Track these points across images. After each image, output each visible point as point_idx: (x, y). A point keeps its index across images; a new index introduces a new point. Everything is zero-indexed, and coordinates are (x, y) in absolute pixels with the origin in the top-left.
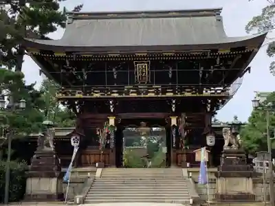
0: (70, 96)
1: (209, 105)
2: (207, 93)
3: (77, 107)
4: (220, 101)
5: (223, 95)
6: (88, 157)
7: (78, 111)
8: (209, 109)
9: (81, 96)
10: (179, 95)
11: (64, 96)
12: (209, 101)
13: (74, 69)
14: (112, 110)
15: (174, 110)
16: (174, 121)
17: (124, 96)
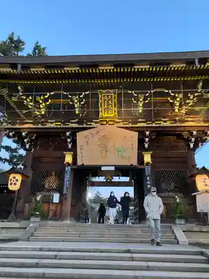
0: (17, 126)
1: (193, 139)
3: (26, 141)
7: (27, 146)
8: (192, 145)
9: (32, 126)
10: (154, 125)
11: (10, 126)
14: (70, 146)
15: (146, 146)
16: (147, 158)
17: (85, 126)
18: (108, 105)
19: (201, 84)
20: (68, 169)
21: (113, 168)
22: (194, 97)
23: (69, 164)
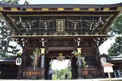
0: (19, 36)
1: (98, 42)
4: (105, 39)
6: (27, 72)
7: (24, 45)
8: (98, 44)
9: (26, 36)
10: (82, 35)
11: (16, 36)
13: (24, 24)
14: (43, 45)
15: (79, 45)
17: (50, 36)
18: (61, 26)
19: (101, 18)
20: (43, 56)
22: (98, 24)
23: (43, 54)
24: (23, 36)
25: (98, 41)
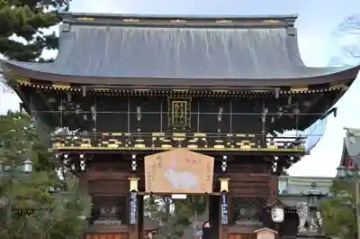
0: (72, 147)
1: (276, 164)
2: (273, 146)
3: (82, 162)
4: (292, 158)
5: (296, 149)
7: (83, 168)
8: (275, 170)
9: (89, 147)
10: (233, 149)
11: (63, 146)
12: (276, 158)
13: (78, 106)
14: (134, 168)
15: (224, 169)
16: (224, 185)
17: (153, 148)
20: (134, 196)
21: (184, 197)
22: (284, 109)
23: (134, 191)
24: (84, 146)
25: (275, 161)
